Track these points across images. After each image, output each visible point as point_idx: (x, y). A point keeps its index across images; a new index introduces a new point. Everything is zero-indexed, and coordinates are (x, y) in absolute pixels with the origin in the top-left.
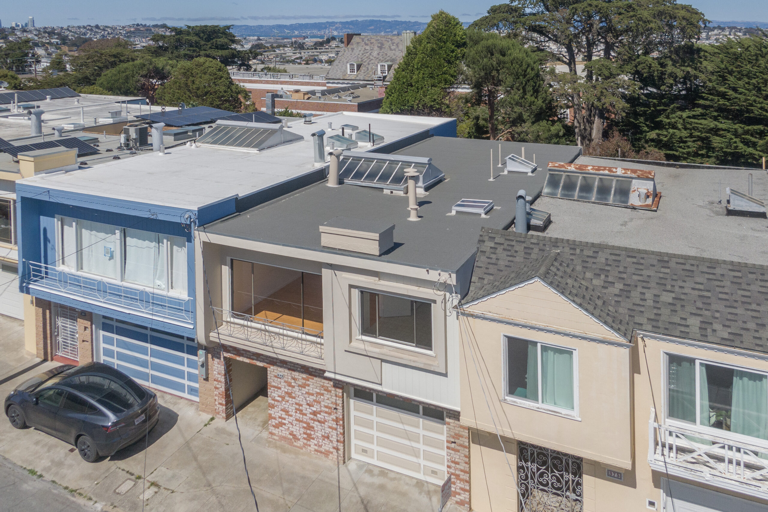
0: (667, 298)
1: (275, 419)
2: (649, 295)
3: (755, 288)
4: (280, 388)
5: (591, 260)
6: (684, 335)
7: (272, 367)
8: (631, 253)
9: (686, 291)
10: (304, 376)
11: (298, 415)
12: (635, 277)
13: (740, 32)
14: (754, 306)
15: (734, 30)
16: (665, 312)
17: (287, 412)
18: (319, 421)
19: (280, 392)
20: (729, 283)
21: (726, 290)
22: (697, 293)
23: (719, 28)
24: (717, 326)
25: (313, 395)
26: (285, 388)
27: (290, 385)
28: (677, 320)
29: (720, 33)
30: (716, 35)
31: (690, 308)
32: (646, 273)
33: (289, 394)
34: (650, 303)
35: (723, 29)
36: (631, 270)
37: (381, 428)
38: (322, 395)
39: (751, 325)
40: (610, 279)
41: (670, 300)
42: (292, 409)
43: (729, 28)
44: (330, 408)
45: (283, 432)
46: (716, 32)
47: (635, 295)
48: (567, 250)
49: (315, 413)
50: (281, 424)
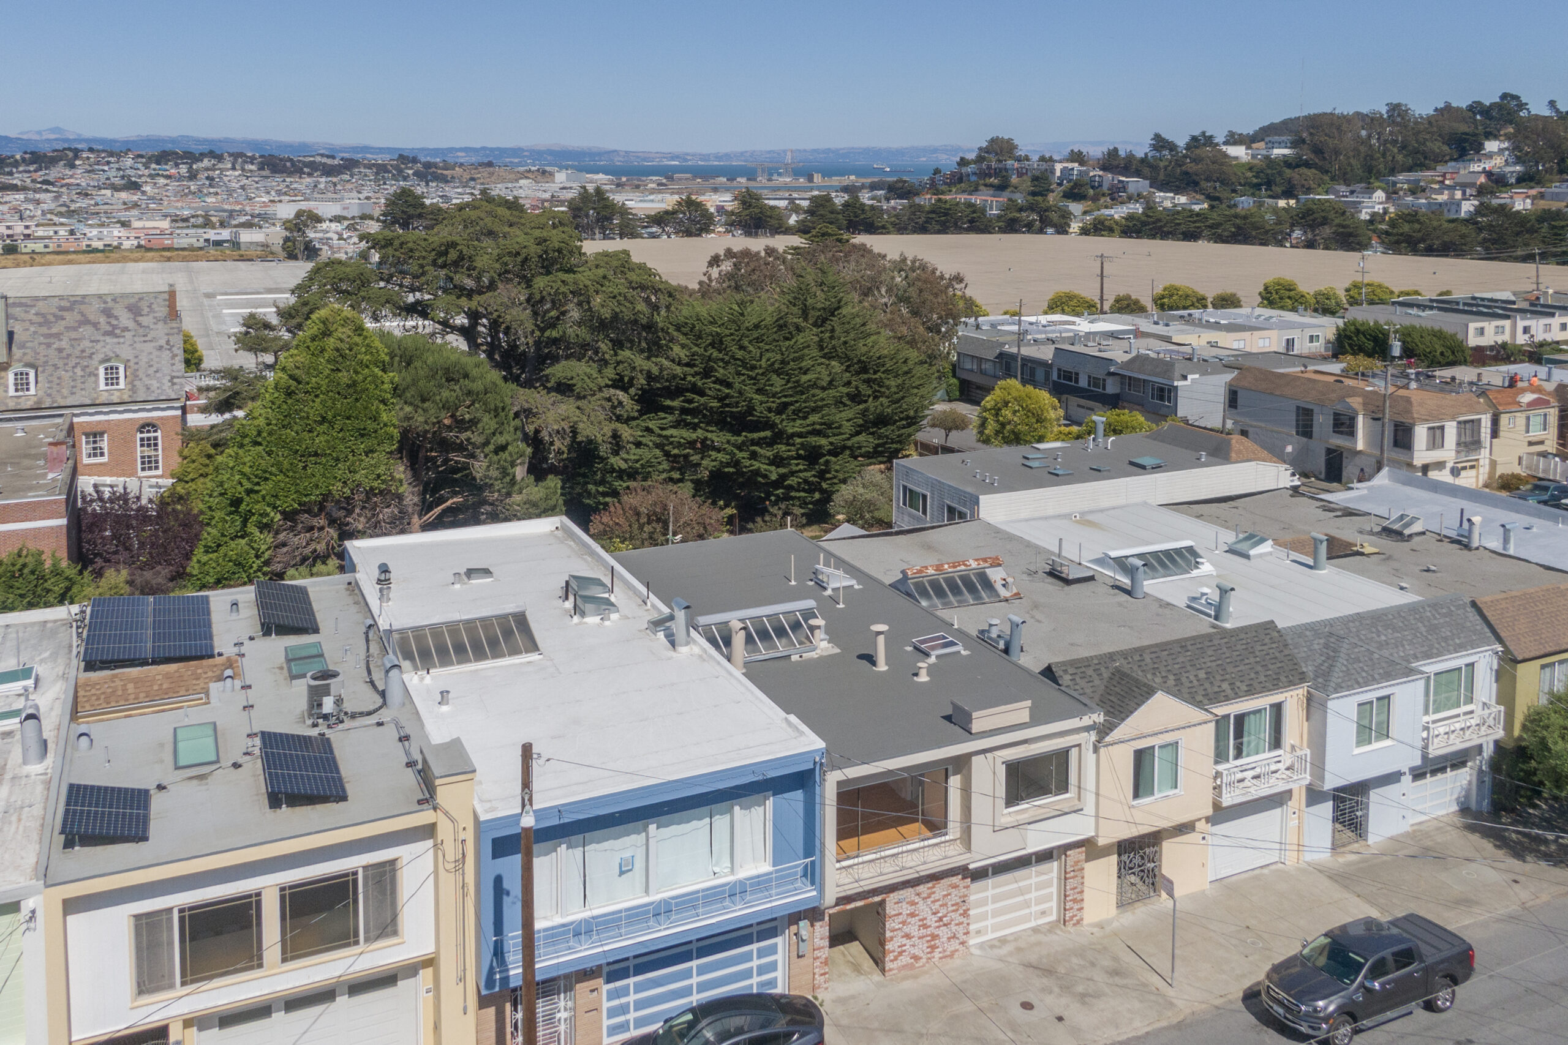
0: (1202, 675)
1: (893, 951)
2: (1192, 678)
3: (1239, 647)
4: (900, 914)
5: (1142, 664)
6: (1227, 698)
7: (892, 895)
8: (1163, 646)
9: (1209, 664)
10: (930, 885)
11: (923, 931)
12: (1176, 666)
13: (252, 164)
14: (1247, 661)
15: (240, 160)
16: (1207, 685)
17: (908, 936)
18: (945, 925)
19: (901, 918)
20: (1225, 650)
21: (1228, 655)
22: (1214, 664)
23: (212, 154)
24: (1238, 684)
25: (938, 900)
26: (906, 909)
27: (913, 903)
28: (1216, 689)
29: (214, 165)
30: (207, 169)
31: (1218, 677)
32: (1180, 659)
33: (912, 915)
34: (1195, 683)
35: (220, 158)
36: (1170, 662)
37: (996, 899)
38: (949, 894)
39: (1253, 675)
40: (1164, 674)
41: (1205, 676)
42: (913, 930)
43: (231, 155)
44: (957, 904)
45: (905, 960)
46: (206, 163)
47: (1184, 680)
48: (1122, 661)
49: (941, 919)
50: (900, 953)
